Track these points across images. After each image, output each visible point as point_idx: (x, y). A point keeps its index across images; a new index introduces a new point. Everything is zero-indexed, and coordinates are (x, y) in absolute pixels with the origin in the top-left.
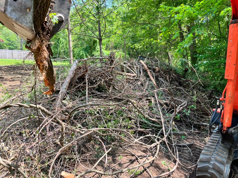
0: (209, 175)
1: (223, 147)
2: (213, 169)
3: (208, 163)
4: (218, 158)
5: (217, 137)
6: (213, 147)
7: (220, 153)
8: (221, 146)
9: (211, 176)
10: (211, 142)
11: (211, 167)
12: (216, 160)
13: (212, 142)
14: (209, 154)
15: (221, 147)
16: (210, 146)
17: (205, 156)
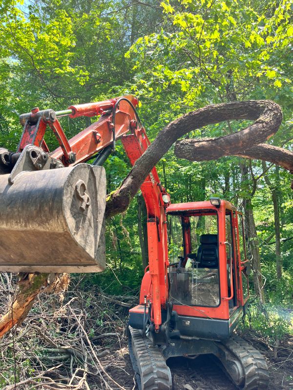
0: (157, 387)
1: (155, 351)
2: (159, 378)
3: (152, 374)
4: (159, 364)
5: (141, 342)
6: (146, 354)
7: (157, 358)
8: (151, 350)
9: (159, 387)
10: (140, 350)
11: (155, 376)
12: (158, 367)
13: (142, 350)
14: (149, 363)
15: (153, 352)
16: (143, 355)
17: (146, 368)
